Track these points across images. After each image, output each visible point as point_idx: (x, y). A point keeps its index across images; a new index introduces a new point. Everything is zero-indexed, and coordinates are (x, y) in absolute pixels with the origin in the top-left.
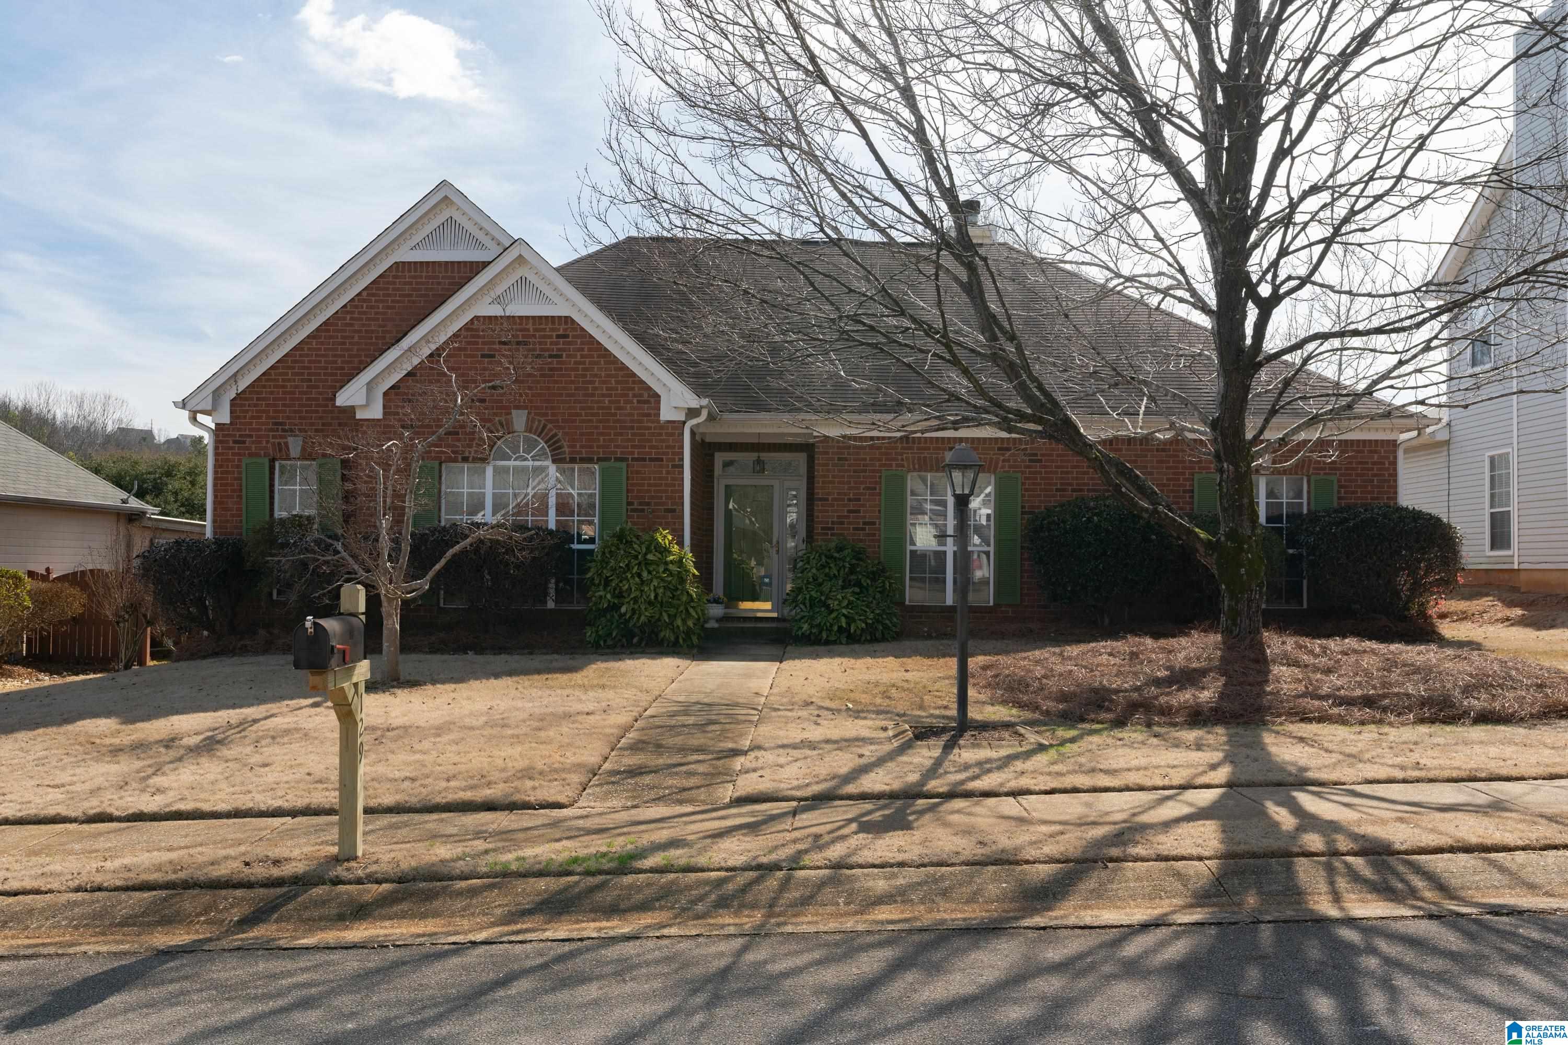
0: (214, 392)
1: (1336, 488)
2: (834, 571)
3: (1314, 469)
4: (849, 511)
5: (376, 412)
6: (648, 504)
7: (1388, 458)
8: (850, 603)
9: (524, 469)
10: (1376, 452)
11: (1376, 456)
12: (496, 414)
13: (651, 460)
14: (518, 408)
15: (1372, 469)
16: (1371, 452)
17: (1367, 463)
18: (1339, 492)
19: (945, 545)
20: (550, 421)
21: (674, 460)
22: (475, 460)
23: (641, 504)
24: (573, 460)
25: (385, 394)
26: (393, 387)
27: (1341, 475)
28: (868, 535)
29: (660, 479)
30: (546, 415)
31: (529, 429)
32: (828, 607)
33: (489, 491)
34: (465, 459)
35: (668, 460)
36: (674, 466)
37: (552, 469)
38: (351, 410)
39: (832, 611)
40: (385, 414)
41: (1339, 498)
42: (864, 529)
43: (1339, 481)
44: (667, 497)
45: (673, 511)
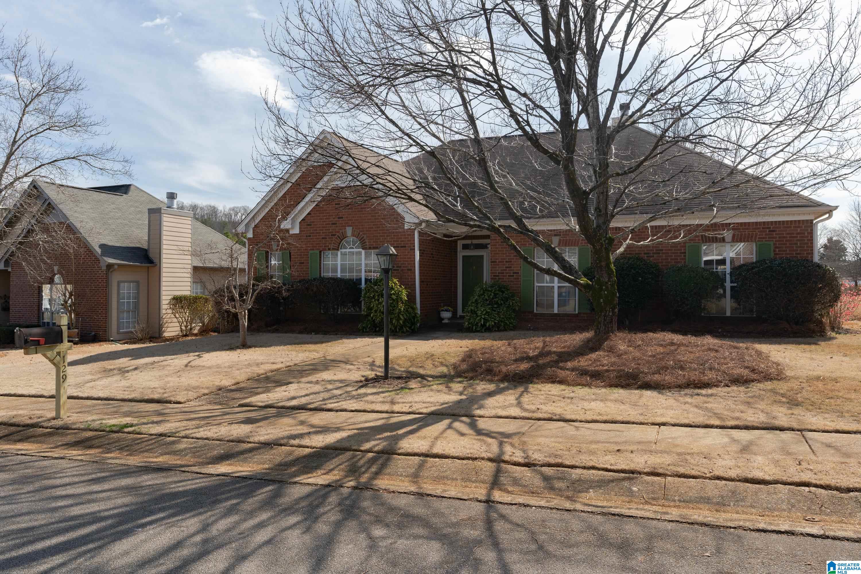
0: (246, 225)
1: (772, 249)
2: (486, 297)
3: (759, 238)
4: (506, 267)
5: (296, 231)
6: (400, 267)
7: (807, 230)
8: (487, 312)
9: (353, 253)
10: (799, 227)
11: (799, 230)
12: (341, 229)
13: (401, 247)
14: (348, 226)
15: (797, 237)
16: (795, 227)
17: (793, 234)
18: (774, 251)
19: (554, 283)
20: (361, 231)
21: (410, 247)
22: (333, 249)
23: (397, 267)
24: (370, 248)
25: (300, 223)
26: (303, 220)
27: (776, 241)
28: (515, 279)
29: (405, 255)
30: (359, 228)
31: (353, 235)
32: (477, 314)
33: (339, 263)
34: (329, 249)
35: (408, 247)
36: (411, 249)
37: (363, 252)
38: (287, 231)
39: (477, 316)
40: (300, 231)
41: (775, 254)
42: (513, 276)
43: (774, 244)
44: (408, 264)
45: (411, 270)
